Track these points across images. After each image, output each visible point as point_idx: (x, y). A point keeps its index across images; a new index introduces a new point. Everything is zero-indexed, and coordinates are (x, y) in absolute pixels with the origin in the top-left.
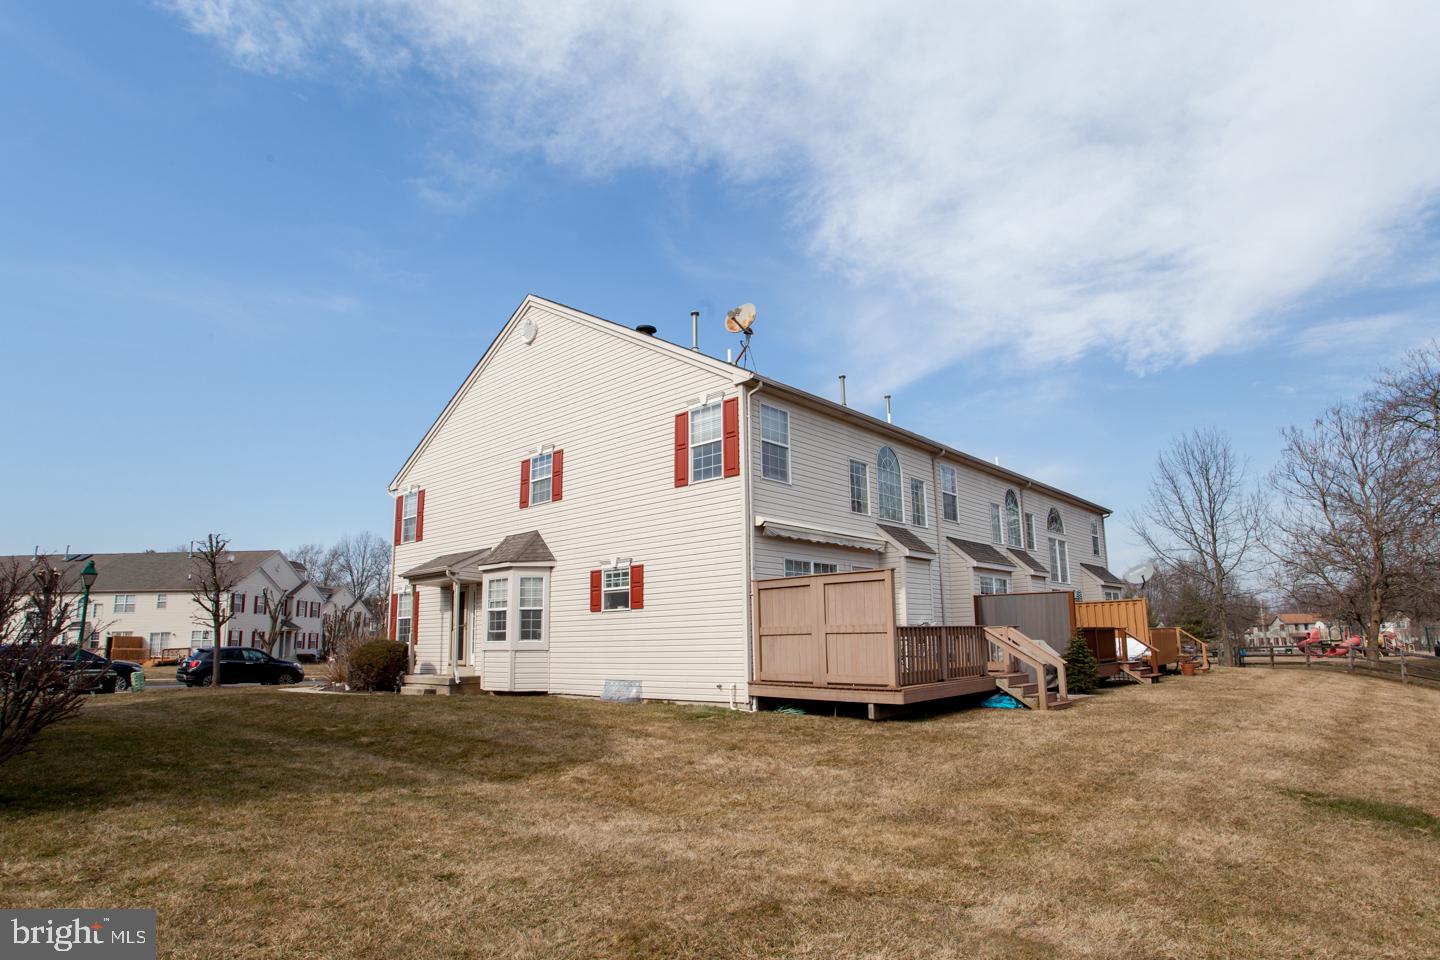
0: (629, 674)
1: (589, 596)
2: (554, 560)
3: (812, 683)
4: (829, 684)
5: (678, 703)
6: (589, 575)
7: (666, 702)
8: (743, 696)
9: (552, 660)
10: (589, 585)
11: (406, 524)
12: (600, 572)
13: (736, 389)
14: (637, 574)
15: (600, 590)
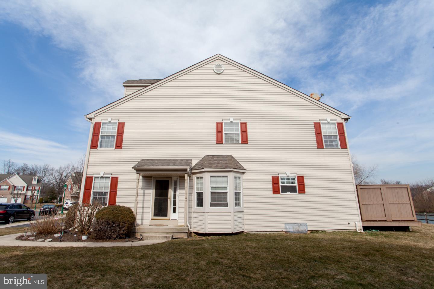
0: (300, 220)
1: (272, 187)
2: (245, 170)
3: (386, 220)
4: (392, 220)
5: (327, 231)
6: (271, 178)
7: (320, 231)
8: (359, 226)
9: (245, 216)
10: (271, 183)
11: (102, 138)
12: (278, 177)
13: (342, 120)
14: (301, 180)
15: (279, 185)
